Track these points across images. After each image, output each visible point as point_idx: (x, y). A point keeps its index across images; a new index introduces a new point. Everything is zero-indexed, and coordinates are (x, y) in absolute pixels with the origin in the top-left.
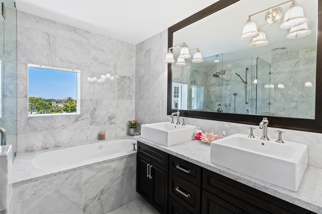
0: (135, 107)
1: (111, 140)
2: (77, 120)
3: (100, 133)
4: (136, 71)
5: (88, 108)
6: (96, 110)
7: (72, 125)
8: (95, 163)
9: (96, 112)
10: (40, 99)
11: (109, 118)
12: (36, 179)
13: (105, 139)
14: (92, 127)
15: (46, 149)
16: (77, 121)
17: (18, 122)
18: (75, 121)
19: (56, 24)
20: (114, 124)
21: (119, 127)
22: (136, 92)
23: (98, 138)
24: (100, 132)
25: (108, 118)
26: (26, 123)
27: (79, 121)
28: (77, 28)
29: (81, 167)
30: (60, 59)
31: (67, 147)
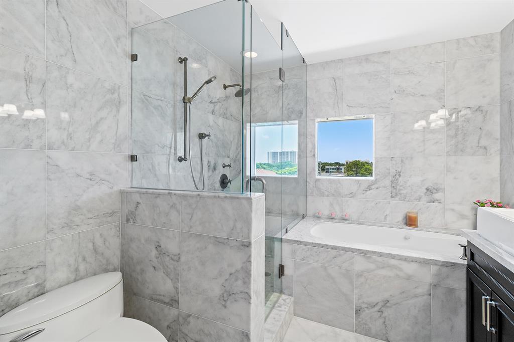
0: (498, 171)
1: (430, 230)
2: (369, 188)
3: (408, 214)
4: (501, 91)
5: (387, 171)
6: (401, 174)
7: (363, 194)
8: (372, 252)
9: (400, 179)
10: (367, 163)
11: (427, 189)
12: (306, 244)
13: (417, 227)
14: (393, 202)
15: (332, 219)
16: (370, 190)
17: (307, 183)
18: (366, 189)
19: (342, 62)
20: (440, 203)
21: (453, 210)
22: (502, 139)
23: (404, 221)
24: (408, 212)
25: (425, 191)
26: (314, 185)
27: (373, 190)
28: (369, 55)
29: (352, 249)
30: (347, 105)
31: (354, 223)
